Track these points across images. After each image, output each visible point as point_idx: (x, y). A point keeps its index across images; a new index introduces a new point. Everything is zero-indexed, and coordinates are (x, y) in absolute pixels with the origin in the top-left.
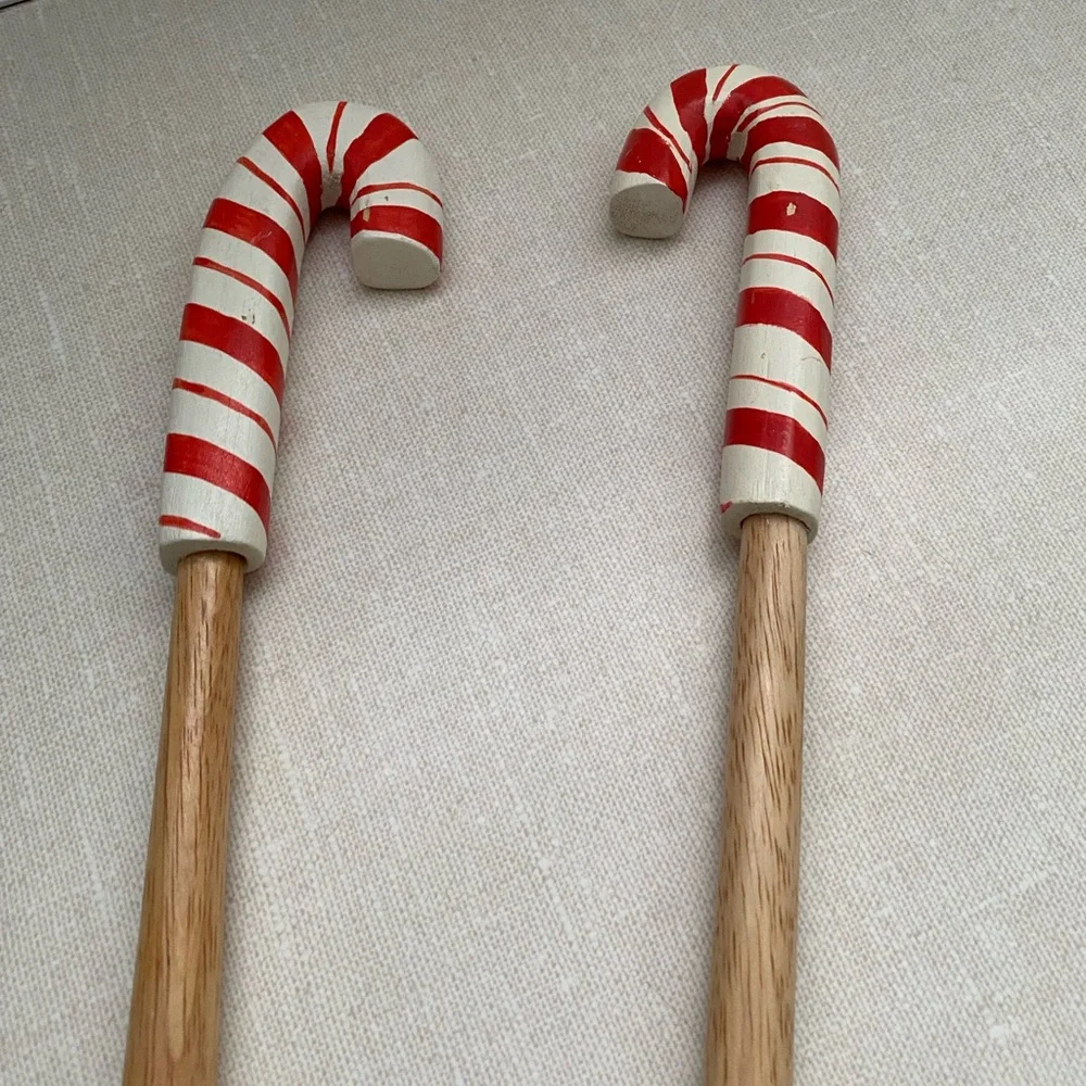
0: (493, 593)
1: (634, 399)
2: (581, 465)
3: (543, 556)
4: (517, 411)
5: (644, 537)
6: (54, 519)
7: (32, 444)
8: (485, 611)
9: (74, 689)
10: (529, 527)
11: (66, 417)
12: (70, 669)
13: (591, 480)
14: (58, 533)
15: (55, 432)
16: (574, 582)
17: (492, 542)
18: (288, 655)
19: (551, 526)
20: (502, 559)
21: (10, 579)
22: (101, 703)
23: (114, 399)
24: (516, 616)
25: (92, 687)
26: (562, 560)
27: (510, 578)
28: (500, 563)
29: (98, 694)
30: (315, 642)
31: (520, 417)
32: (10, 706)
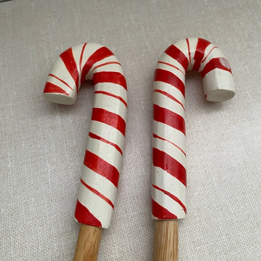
0: (197, 243)
1: (252, 174)
2: (232, 197)
3: (215, 231)
4: (210, 171)
5: (252, 230)
6: (50, 183)
7: (46, 153)
8: (193, 249)
9: (50, 250)
10: (211, 218)
11: (58, 144)
12: (49, 242)
13: (235, 203)
14: (50, 188)
15: (54, 149)
16: (226, 244)
17: (198, 222)
18: (123, 252)
19: (219, 219)
20: (201, 229)
21: (33, 203)
22: (58, 258)
23: (75, 140)
24: (204, 254)
25: (55, 251)
26: (222, 234)
27: (203, 238)
28: (200, 231)
29: (57, 254)
30: (133, 249)
31: (211, 173)
32: (27, 252)
